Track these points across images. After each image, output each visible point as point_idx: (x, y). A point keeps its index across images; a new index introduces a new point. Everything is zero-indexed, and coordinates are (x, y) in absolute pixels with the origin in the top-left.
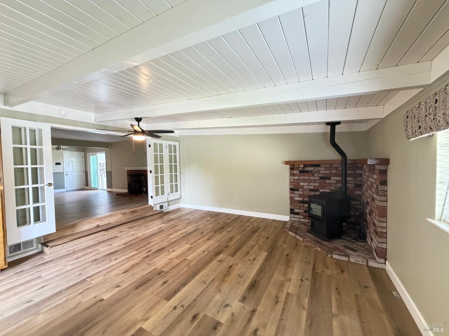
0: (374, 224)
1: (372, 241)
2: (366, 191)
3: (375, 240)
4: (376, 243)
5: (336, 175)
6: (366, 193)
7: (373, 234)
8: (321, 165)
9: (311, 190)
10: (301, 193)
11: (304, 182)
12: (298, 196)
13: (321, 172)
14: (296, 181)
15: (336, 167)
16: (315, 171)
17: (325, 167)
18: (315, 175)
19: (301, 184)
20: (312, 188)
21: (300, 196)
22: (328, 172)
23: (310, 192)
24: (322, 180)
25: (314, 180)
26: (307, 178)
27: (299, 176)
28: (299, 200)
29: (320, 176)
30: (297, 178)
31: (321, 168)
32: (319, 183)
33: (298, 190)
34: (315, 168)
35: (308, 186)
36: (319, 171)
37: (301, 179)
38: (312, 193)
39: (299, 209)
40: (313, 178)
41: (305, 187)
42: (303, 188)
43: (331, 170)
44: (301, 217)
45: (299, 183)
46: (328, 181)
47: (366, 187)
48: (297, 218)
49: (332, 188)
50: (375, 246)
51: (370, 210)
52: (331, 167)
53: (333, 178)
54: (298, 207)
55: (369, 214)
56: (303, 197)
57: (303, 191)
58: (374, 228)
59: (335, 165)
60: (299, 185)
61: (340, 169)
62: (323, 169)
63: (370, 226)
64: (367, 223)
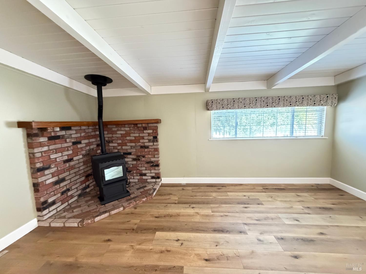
0: (148, 163)
1: (145, 175)
2: (119, 146)
3: (152, 171)
4: (157, 171)
5: (85, 138)
6: (119, 147)
7: (146, 170)
8: (73, 128)
9: (66, 161)
11: (56, 153)
12: (50, 176)
13: (73, 136)
14: (45, 153)
15: (84, 129)
16: (67, 135)
17: (76, 130)
18: (68, 140)
19: (53, 156)
20: (66, 158)
21: (53, 175)
22: (79, 135)
23: (65, 164)
24: (74, 146)
25: (67, 147)
26: (59, 146)
27: (48, 146)
28: (53, 182)
29: (73, 141)
30: (46, 148)
31: (72, 131)
32: (72, 150)
33: (49, 168)
34: (67, 131)
35: (62, 157)
36: (71, 135)
37: (51, 150)
38: (67, 165)
39: (55, 195)
40: (66, 145)
41: (58, 160)
42: (56, 162)
43: (81, 133)
44: (60, 204)
45: (50, 157)
46: (79, 146)
47: (120, 143)
48: (54, 210)
49: (84, 152)
50: (153, 175)
51: (138, 156)
52: (81, 129)
53: (83, 142)
54: (53, 193)
55: (134, 160)
56: (58, 175)
57: (56, 166)
58: (149, 165)
59: (83, 128)
60: (50, 159)
61: (87, 131)
62: (74, 132)
63: (138, 168)
64: (128, 168)
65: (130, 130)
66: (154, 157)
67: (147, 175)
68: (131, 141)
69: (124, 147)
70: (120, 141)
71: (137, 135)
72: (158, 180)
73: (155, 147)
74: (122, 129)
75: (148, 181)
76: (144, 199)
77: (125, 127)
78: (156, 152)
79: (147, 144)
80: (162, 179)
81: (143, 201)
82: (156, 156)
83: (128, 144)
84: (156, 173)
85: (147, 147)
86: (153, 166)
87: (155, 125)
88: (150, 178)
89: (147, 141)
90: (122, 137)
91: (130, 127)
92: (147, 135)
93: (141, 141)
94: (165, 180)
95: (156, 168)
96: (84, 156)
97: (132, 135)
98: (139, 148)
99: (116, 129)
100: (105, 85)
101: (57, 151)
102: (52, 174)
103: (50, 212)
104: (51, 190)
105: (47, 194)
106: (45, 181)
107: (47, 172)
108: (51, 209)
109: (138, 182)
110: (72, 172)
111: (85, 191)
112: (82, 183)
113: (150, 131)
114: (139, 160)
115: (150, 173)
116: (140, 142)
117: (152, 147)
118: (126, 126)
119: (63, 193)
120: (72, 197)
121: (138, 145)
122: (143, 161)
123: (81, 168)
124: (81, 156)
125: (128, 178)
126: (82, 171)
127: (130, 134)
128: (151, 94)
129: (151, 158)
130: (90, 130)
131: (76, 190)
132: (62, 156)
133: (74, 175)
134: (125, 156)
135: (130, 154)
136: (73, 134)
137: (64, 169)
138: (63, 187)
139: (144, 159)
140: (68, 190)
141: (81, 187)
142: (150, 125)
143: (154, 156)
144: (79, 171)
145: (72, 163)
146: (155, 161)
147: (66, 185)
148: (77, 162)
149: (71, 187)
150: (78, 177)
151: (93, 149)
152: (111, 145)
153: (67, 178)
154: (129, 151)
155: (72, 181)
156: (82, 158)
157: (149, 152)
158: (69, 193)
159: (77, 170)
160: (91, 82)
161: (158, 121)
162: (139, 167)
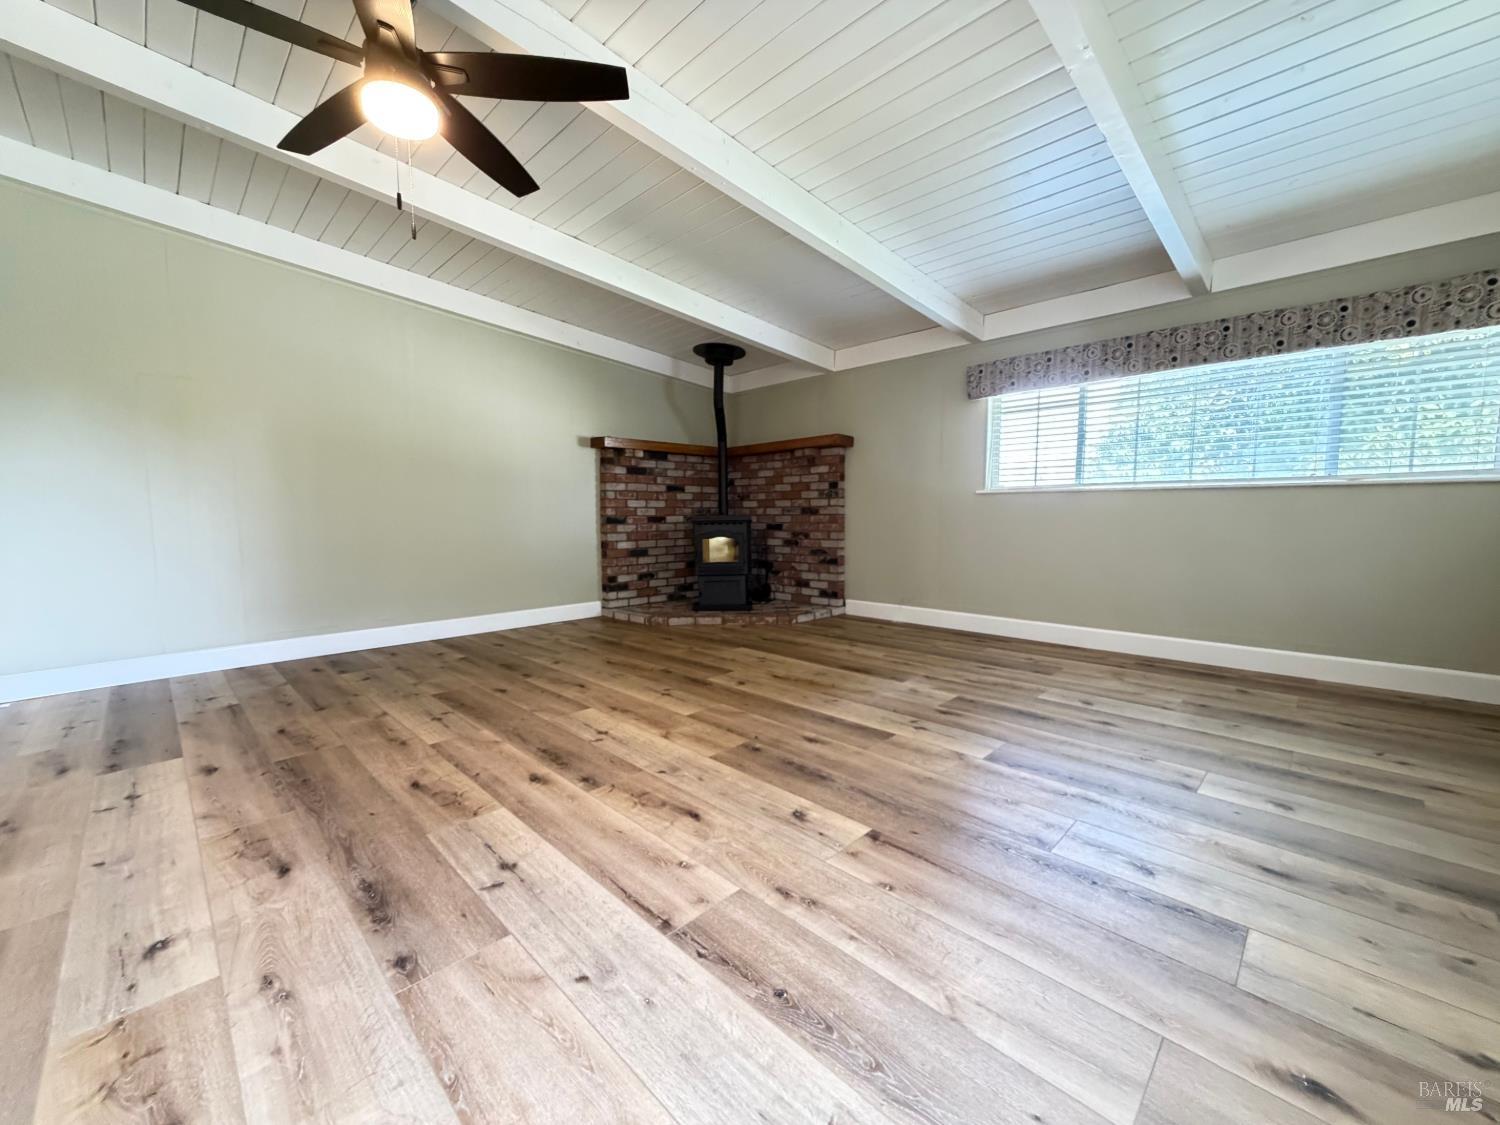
0: (815, 552)
1: (806, 584)
2: (759, 507)
3: (824, 576)
4: (832, 578)
5: (693, 482)
6: (760, 511)
7: (809, 571)
8: (670, 457)
9: (652, 520)
10: (630, 528)
11: (637, 499)
12: (624, 537)
13: (670, 473)
14: (621, 495)
15: (694, 463)
16: (657, 470)
17: (676, 462)
18: (659, 480)
19: (632, 504)
20: (652, 513)
21: (629, 537)
22: (680, 473)
23: (650, 524)
24: (671, 494)
25: (657, 492)
26: (642, 487)
27: (627, 483)
28: (627, 549)
29: (668, 482)
30: (621, 487)
31: (670, 463)
32: (666, 501)
33: (623, 522)
34: (660, 462)
35: (645, 509)
36: (666, 470)
37: (630, 491)
38: (654, 527)
39: (628, 574)
40: (654, 488)
41: (639, 513)
42: (636, 515)
43: (685, 471)
44: (633, 593)
45: (626, 503)
46: (680, 496)
47: (762, 500)
48: (623, 599)
49: (688, 511)
50: (824, 586)
51: (795, 534)
52: (685, 462)
53: (688, 489)
54: (625, 568)
55: (787, 543)
56: (636, 540)
57: (635, 522)
58: (816, 558)
59: (692, 459)
60: (627, 507)
61: (699, 468)
62: (672, 466)
63: (793, 564)
64: (775, 564)
65: (784, 467)
66: (829, 538)
67: (812, 584)
68: (784, 496)
69: (770, 511)
70: (762, 496)
71: (796, 479)
72: (833, 602)
73: (832, 511)
74: (769, 465)
75: (814, 600)
76: (770, 619)
77: (773, 460)
78: (834, 526)
79: (814, 503)
80: (847, 601)
81: (767, 622)
82: (833, 535)
83: (778, 503)
84: (830, 583)
85: (814, 511)
86: (823, 562)
87: (836, 451)
88: (816, 593)
89: (815, 494)
90: (766, 485)
91: (783, 461)
92: (817, 477)
93: (804, 494)
94: (855, 607)
95: (832, 568)
96: (688, 519)
97: (786, 480)
98: (798, 512)
99: (755, 466)
100: (730, 364)
101: (638, 496)
102: (628, 534)
103: (618, 599)
104: (623, 563)
105: (617, 566)
106: (617, 542)
107: (620, 528)
108: (622, 594)
109: (792, 601)
110: (662, 543)
111: (683, 593)
112: (678, 573)
113: (824, 469)
114: (796, 543)
115: (819, 581)
116: (800, 498)
117: (825, 512)
118: (777, 457)
119: (641, 577)
120: (656, 592)
121: (796, 505)
122: (806, 547)
123: (680, 542)
124: (681, 519)
125: (773, 588)
126: (681, 550)
127: (782, 476)
128: (834, 370)
129: (822, 542)
130: (707, 468)
131: (664, 582)
132: (646, 507)
133: (664, 551)
134: (771, 531)
135: (779, 527)
136: (670, 468)
137: (647, 533)
138: (643, 566)
139: (806, 541)
140: (651, 576)
141: (676, 581)
142: (825, 452)
143: (829, 536)
144: (675, 546)
145: (663, 527)
146: (829, 548)
147: (648, 564)
148: (672, 527)
149: (657, 572)
150: (671, 558)
151: (709, 510)
152: (746, 504)
153: (651, 552)
154: (779, 520)
155: (659, 561)
156: (683, 523)
157: (818, 523)
158: (653, 583)
159: (671, 543)
160: (702, 360)
161: (847, 442)
162: (795, 562)
